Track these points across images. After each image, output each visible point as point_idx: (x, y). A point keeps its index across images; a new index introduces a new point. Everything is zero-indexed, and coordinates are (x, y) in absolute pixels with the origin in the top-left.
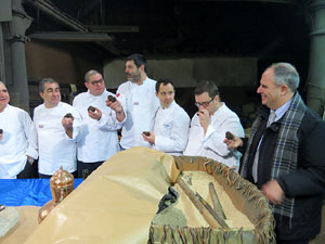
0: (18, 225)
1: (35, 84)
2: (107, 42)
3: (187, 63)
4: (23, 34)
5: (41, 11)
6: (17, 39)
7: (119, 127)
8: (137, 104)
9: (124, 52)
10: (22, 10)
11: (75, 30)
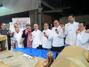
0: (38, 64)
2: (61, 12)
4: (41, 12)
5: (45, 6)
6: (39, 13)
8: (71, 30)
9: (65, 15)
10: (41, 6)
11: (53, 10)
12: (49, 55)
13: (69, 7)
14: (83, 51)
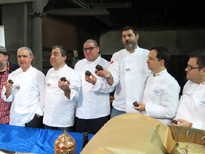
1: (47, 50)
2: (104, 16)
3: (172, 34)
6: (37, 15)
7: (111, 91)
8: (128, 70)
12: (61, 145)
13: (127, 5)
14: (155, 128)
